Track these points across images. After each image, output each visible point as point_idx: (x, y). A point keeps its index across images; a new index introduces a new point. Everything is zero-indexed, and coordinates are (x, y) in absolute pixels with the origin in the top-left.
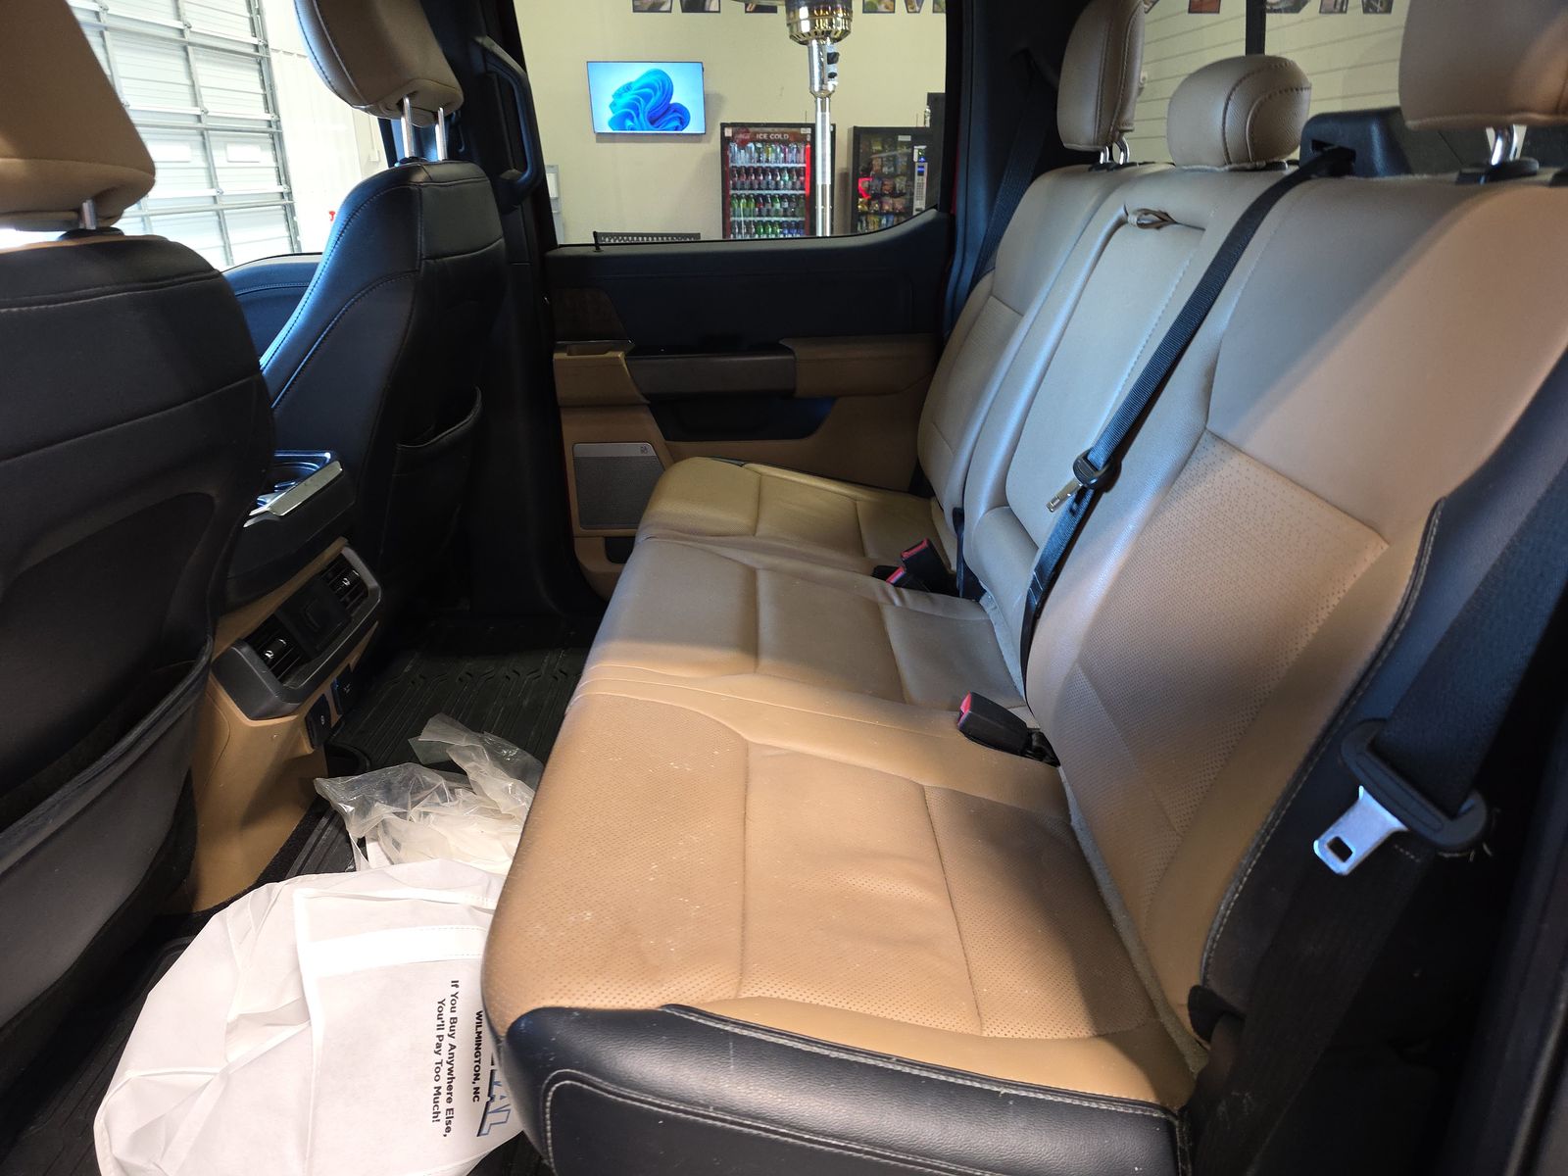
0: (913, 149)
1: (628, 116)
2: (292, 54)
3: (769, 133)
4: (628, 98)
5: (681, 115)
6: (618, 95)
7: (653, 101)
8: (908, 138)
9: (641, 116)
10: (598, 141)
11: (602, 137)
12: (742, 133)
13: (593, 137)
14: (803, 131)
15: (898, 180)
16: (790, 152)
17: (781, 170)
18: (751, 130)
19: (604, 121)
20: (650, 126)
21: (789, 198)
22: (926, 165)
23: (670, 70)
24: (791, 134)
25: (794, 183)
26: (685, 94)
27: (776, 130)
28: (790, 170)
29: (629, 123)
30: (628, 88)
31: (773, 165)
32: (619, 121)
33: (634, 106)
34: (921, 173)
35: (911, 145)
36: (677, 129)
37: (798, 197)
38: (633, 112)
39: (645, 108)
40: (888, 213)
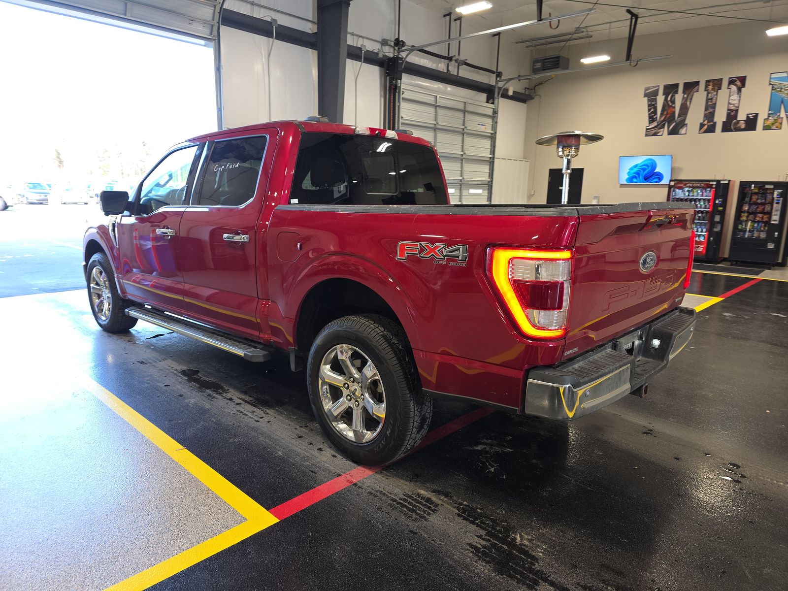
0: (774, 192)
1: (635, 177)
2: (505, 159)
3: (693, 184)
4: (635, 170)
5: (660, 177)
6: (631, 169)
7: (646, 172)
8: (772, 187)
9: (641, 177)
10: (621, 187)
11: (622, 185)
12: (679, 184)
13: (619, 185)
14: (711, 183)
15: (767, 206)
16: (706, 191)
17: (700, 200)
18: (684, 182)
19: (624, 178)
20: (645, 181)
21: (702, 212)
22: (781, 199)
23: (656, 159)
24: (705, 184)
25: (706, 206)
26: (663, 167)
27: (697, 182)
28: (704, 200)
29: (635, 180)
30: (636, 166)
31: (695, 198)
32: (630, 179)
33: (638, 173)
34: (778, 203)
35: (774, 189)
36: (656, 182)
37: (707, 212)
38: (637, 175)
39: (643, 174)
40: (758, 222)
